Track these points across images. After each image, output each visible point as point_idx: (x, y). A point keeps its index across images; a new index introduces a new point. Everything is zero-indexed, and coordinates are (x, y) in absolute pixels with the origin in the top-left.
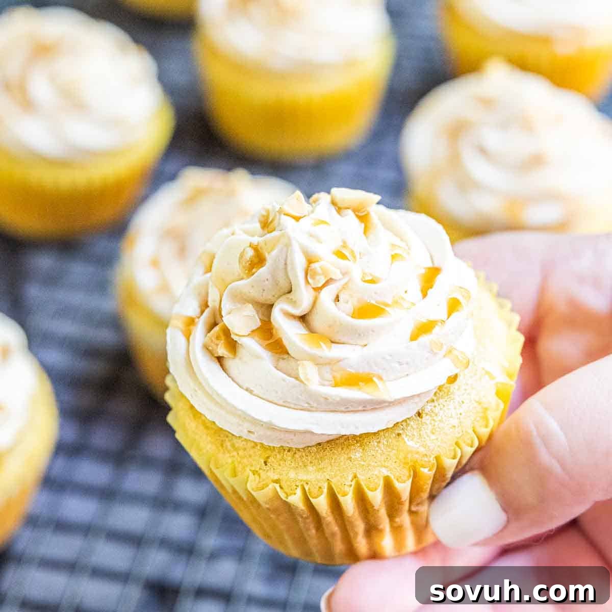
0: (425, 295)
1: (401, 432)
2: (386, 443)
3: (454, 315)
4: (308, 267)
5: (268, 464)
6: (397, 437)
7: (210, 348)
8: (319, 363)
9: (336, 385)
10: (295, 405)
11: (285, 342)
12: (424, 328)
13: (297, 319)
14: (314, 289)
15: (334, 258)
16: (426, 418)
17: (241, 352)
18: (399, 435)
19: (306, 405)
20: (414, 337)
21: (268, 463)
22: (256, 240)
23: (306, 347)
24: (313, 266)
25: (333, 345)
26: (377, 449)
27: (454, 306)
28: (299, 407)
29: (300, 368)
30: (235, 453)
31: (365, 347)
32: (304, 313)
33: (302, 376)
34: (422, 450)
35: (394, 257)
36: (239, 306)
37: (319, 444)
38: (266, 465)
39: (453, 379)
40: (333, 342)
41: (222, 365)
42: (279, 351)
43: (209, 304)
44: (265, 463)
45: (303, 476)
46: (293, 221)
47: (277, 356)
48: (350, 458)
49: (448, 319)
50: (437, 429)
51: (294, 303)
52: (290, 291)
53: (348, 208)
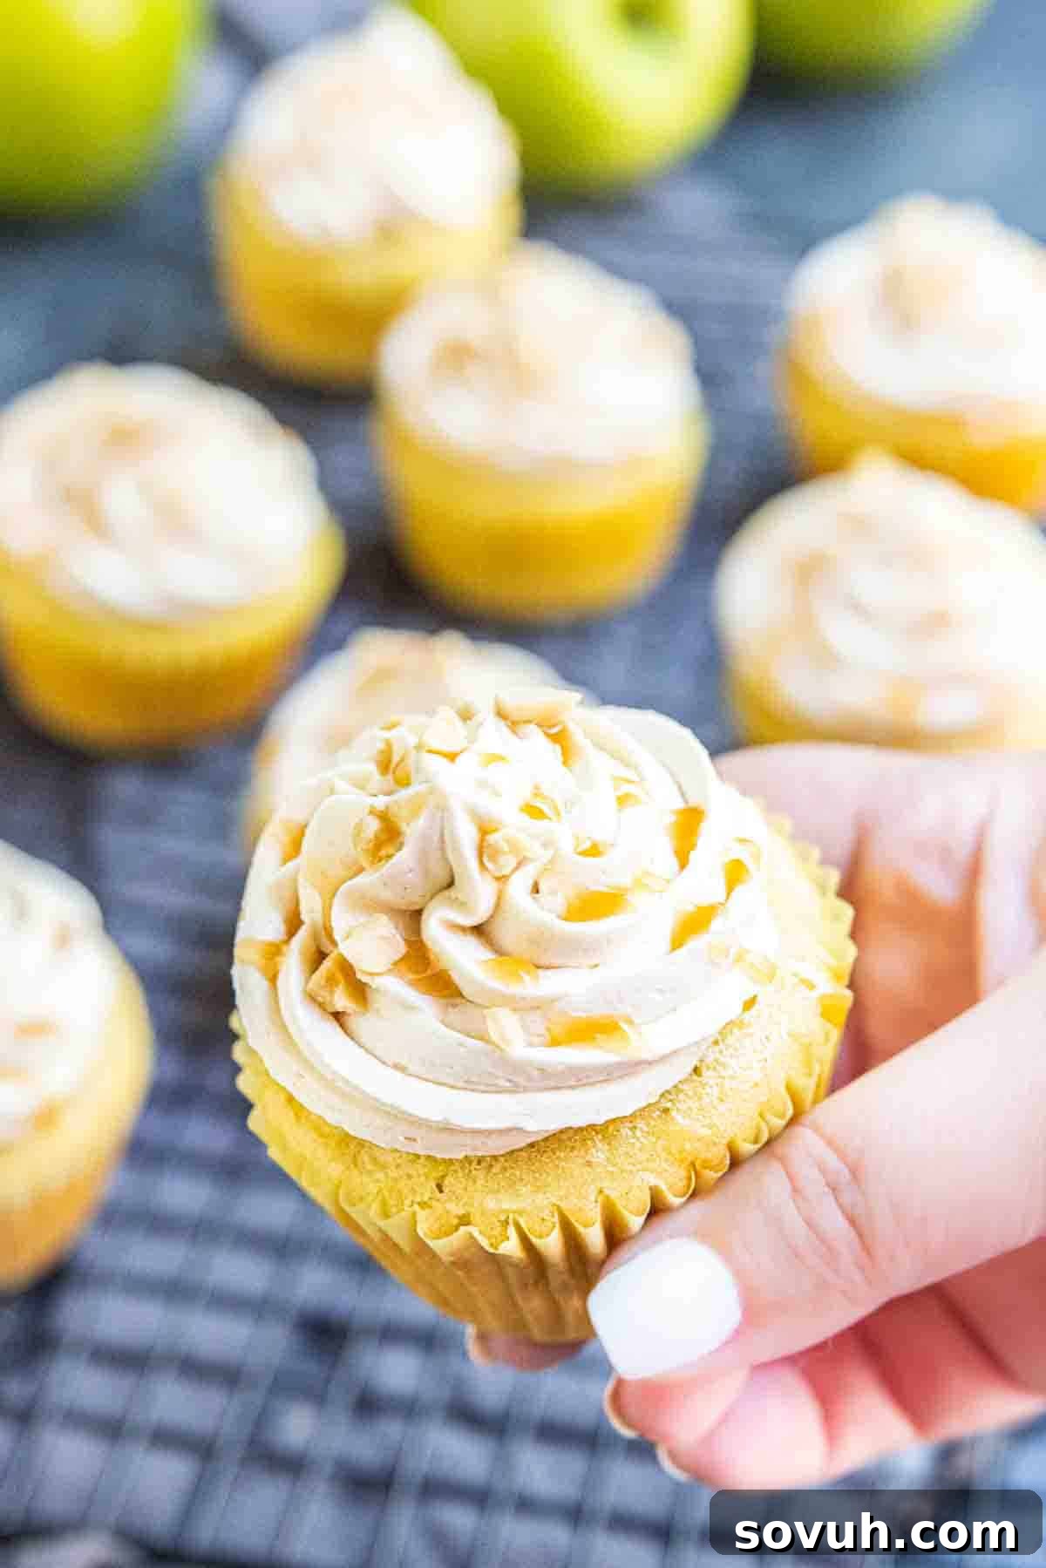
0: (683, 863)
1: (669, 1105)
2: (646, 1129)
3: (739, 890)
4: (482, 840)
5: (446, 1190)
6: (663, 1115)
7: (320, 999)
8: (520, 1006)
9: (555, 1043)
10: (488, 1085)
11: (456, 977)
12: (693, 924)
13: (468, 932)
14: (498, 879)
15: (525, 820)
16: (707, 1074)
17: (378, 1002)
18: (666, 1111)
19: (508, 1084)
20: (677, 943)
21: (444, 1188)
22: (381, 802)
23: (496, 984)
24: (491, 838)
25: (540, 972)
26: (632, 1141)
27: (735, 874)
28: (493, 1088)
29: (490, 1023)
30: (380, 1176)
31: (597, 969)
32: (480, 922)
33: (494, 1037)
34: (705, 1132)
35: (623, 800)
36: (362, 920)
37: (532, 1145)
38: (441, 1191)
39: (750, 1004)
40: (538, 967)
41: (342, 1026)
42: (446, 992)
43: (304, 917)
44: (440, 1188)
45: (508, 1203)
46: (444, 761)
47: (443, 1001)
48: (589, 1164)
49: (728, 898)
50: (730, 1093)
51: (462, 905)
52: (451, 884)
53: (529, 722)
